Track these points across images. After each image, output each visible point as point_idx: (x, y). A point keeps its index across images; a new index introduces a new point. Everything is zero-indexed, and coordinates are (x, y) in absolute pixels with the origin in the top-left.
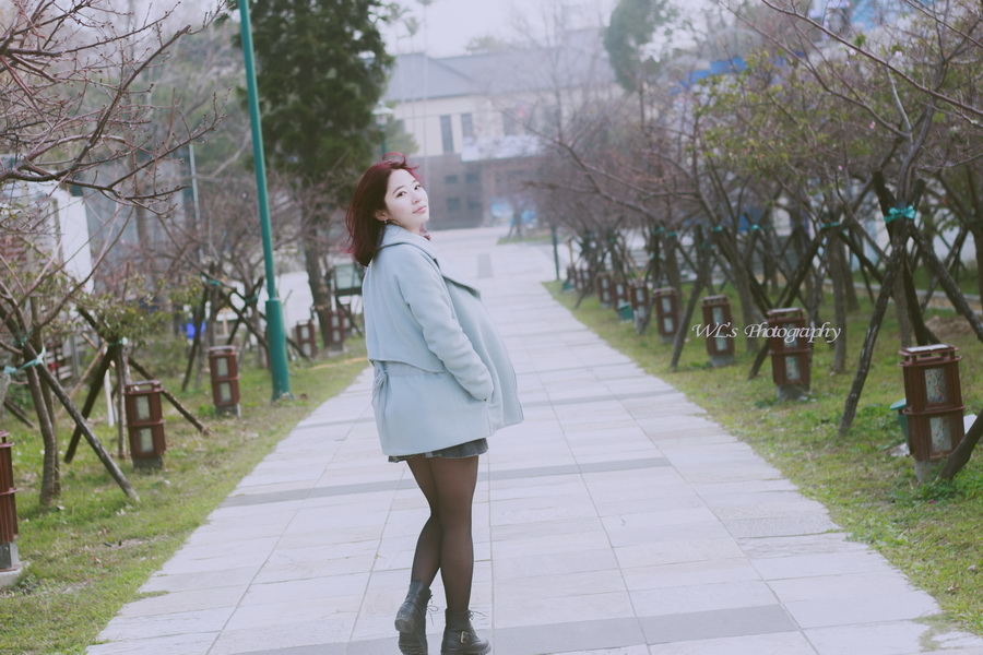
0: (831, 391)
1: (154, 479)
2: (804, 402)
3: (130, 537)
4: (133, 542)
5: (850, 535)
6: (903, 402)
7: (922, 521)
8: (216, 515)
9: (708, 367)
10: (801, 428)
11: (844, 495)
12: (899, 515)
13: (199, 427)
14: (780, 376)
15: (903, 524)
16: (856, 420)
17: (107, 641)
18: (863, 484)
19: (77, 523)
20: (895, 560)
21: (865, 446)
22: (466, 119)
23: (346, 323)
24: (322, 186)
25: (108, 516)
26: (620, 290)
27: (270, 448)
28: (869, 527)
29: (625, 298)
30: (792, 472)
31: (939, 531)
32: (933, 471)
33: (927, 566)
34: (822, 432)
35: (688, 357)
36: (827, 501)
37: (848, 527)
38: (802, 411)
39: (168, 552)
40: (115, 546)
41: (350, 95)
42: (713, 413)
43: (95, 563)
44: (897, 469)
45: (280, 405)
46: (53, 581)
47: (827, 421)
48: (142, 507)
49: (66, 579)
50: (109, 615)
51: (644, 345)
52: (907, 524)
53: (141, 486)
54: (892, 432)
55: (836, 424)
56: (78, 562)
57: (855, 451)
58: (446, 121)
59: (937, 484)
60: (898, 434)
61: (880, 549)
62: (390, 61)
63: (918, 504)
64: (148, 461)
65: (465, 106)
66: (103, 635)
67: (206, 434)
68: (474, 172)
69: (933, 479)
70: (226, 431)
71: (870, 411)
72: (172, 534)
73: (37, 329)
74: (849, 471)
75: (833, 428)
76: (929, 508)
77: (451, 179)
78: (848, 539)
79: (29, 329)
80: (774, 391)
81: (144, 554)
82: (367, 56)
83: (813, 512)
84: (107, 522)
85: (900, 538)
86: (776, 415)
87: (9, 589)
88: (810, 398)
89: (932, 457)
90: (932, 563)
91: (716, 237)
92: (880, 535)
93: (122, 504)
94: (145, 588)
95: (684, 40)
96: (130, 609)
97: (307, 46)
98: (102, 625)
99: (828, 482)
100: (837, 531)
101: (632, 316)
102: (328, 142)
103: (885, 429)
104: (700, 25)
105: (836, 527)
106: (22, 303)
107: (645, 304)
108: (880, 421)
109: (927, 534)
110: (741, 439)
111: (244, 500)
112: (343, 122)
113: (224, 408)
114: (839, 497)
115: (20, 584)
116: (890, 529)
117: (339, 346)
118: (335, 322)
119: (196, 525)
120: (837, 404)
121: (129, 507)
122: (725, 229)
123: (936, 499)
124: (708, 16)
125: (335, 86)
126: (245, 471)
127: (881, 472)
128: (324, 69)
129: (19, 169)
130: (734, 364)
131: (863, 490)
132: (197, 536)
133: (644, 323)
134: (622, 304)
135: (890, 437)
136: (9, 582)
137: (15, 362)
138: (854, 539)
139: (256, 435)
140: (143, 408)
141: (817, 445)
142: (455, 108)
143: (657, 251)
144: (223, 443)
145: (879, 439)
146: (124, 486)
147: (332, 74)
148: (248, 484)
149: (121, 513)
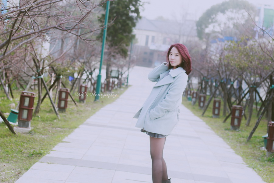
0: (245, 130)
1: (64, 114)
2: (237, 131)
3: (59, 127)
4: (59, 129)
5: (248, 166)
6: (267, 135)
7: (267, 166)
8: (81, 126)
9: (212, 117)
10: (236, 137)
11: (247, 156)
12: (261, 164)
13: (76, 104)
14: (232, 123)
15: (262, 166)
16: (252, 139)
17: (55, 151)
18: (252, 155)
19: (43, 121)
20: (259, 174)
21: (253, 145)
22: (153, 37)
23: (113, 86)
24: (116, 47)
25: (52, 121)
26: (189, 92)
27: (94, 113)
28: (253, 164)
29: (190, 95)
30: (234, 147)
31: (271, 170)
32: (271, 155)
33: (267, 177)
34: (242, 140)
35: (207, 113)
36: (242, 156)
37: (247, 164)
38: (237, 133)
39: (69, 133)
40: (54, 129)
41: (128, 24)
42: (213, 129)
43: (49, 132)
44: (261, 152)
45: (96, 103)
46: (39, 134)
47: (244, 137)
48: (61, 120)
49: (42, 134)
50: (55, 145)
51: (194, 108)
52: (263, 166)
53: (61, 115)
54: (261, 143)
55: (246, 138)
56: (45, 130)
57: (250, 146)
58: (147, 37)
59: (272, 158)
60: (263, 144)
61: (255, 171)
62: (140, 18)
63: (266, 162)
64: (62, 109)
65: (154, 34)
66: (54, 149)
67: (77, 106)
68: (152, 53)
69: (271, 157)
70: (82, 106)
71: (255, 137)
72: (70, 129)
73: (43, 69)
74: (249, 151)
75: (245, 139)
76: (269, 163)
77: (145, 53)
78: (247, 167)
79: (41, 68)
80: (230, 127)
81: (62, 132)
82: (134, 15)
83: (239, 158)
84: (51, 122)
85: (261, 169)
86: (230, 133)
87: (27, 133)
88: (239, 131)
89: (272, 151)
90: (269, 176)
91: (221, 84)
92: (256, 167)
93: (55, 119)
94: (64, 140)
95: (218, 29)
96: (60, 144)
97: (119, 9)
98: (53, 147)
99: (243, 152)
100: (245, 164)
101: (191, 100)
102: (120, 36)
103: (259, 142)
104: (222, 26)
105: (244, 163)
106: (41, 60)
107: (196, 98)
108: (258, 140)
109: (268, 169)
110: (220, 137)
111: (88, 124)
112: (125, 31)
113: (81, 100)
114: (245, 156)
115: (30, 133)
116: (259, 166)
117: (110, 91)
118: (111, 85)
119: (76, 128)
120: (247, 134)
121: (57, 120)
122: (224, 82)
123: (271, 162)
124: (225, 24)
125: (124, 21)
126: (88, 117)
127: (257, 153)
128: (122, 16)
129: (58, 26)
130: (219, 118)
131: (252, 156)
132: (76, 130)
133: (195, 103)
134: (189, 96)
135: (260, 145)
136: (27, 132)
137: (35, 76)
138: (249, 167)
139: (90, 109)
140: (64, 95)
141: (240, 142)
142: (151, 34)
143: (202, 84)
144: (82, 109)
145: (257, 144)
146: (57, 114)
147: (124, 18)
148: (89, 121)
149: (55, 121)
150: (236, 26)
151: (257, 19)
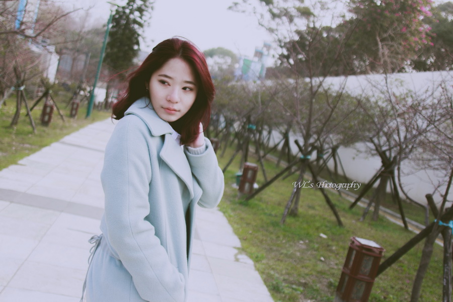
1: (44, 129)
3: (28, 144)
6: (241, 174)
13: (63, 119)
15: (233, 210)
19: (17, 134)
20: (230, 221)
25: (26, 135)
28: (224, 208)
31: (243, 216)
32: (243, 197)
44: (233, 191)
48: (36, 136)
53: (39, 129)
59: (244, 201)
63: (238, 205)
64: (45, 123)
67: (64, 121)
69: (243, 199)
73: (24, 80)
76: (240, 207)
79: (22, 78)
84: (25, 137)
85: (232, 214)
89: (244, 192)
90: (240, 226)
92: (227, 212)
93: (31, 133)
109: (240, 216)
111: (64, 143)
113: (72, 116)
116: (230, 211)
121: (33, 135)
137: (15, 87)
138: (220, 210)
139: (76, 125)
146: (33, 128)
148: (67, 139)
149: (30, 136)
150: (221, 69)
151: (237, 66)
